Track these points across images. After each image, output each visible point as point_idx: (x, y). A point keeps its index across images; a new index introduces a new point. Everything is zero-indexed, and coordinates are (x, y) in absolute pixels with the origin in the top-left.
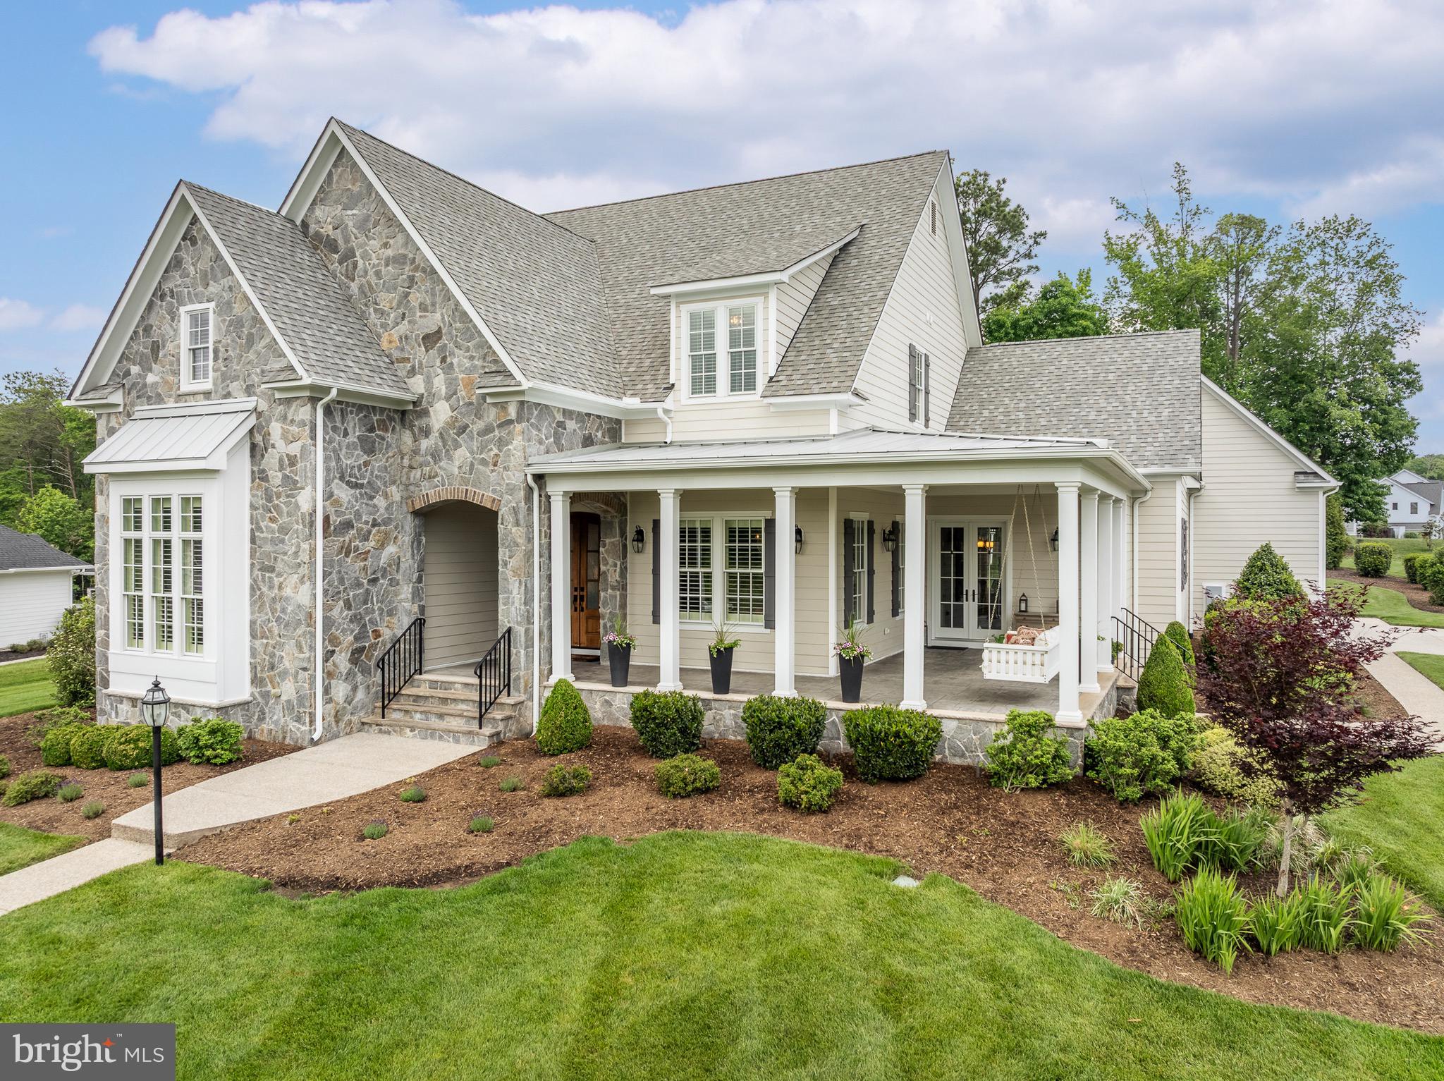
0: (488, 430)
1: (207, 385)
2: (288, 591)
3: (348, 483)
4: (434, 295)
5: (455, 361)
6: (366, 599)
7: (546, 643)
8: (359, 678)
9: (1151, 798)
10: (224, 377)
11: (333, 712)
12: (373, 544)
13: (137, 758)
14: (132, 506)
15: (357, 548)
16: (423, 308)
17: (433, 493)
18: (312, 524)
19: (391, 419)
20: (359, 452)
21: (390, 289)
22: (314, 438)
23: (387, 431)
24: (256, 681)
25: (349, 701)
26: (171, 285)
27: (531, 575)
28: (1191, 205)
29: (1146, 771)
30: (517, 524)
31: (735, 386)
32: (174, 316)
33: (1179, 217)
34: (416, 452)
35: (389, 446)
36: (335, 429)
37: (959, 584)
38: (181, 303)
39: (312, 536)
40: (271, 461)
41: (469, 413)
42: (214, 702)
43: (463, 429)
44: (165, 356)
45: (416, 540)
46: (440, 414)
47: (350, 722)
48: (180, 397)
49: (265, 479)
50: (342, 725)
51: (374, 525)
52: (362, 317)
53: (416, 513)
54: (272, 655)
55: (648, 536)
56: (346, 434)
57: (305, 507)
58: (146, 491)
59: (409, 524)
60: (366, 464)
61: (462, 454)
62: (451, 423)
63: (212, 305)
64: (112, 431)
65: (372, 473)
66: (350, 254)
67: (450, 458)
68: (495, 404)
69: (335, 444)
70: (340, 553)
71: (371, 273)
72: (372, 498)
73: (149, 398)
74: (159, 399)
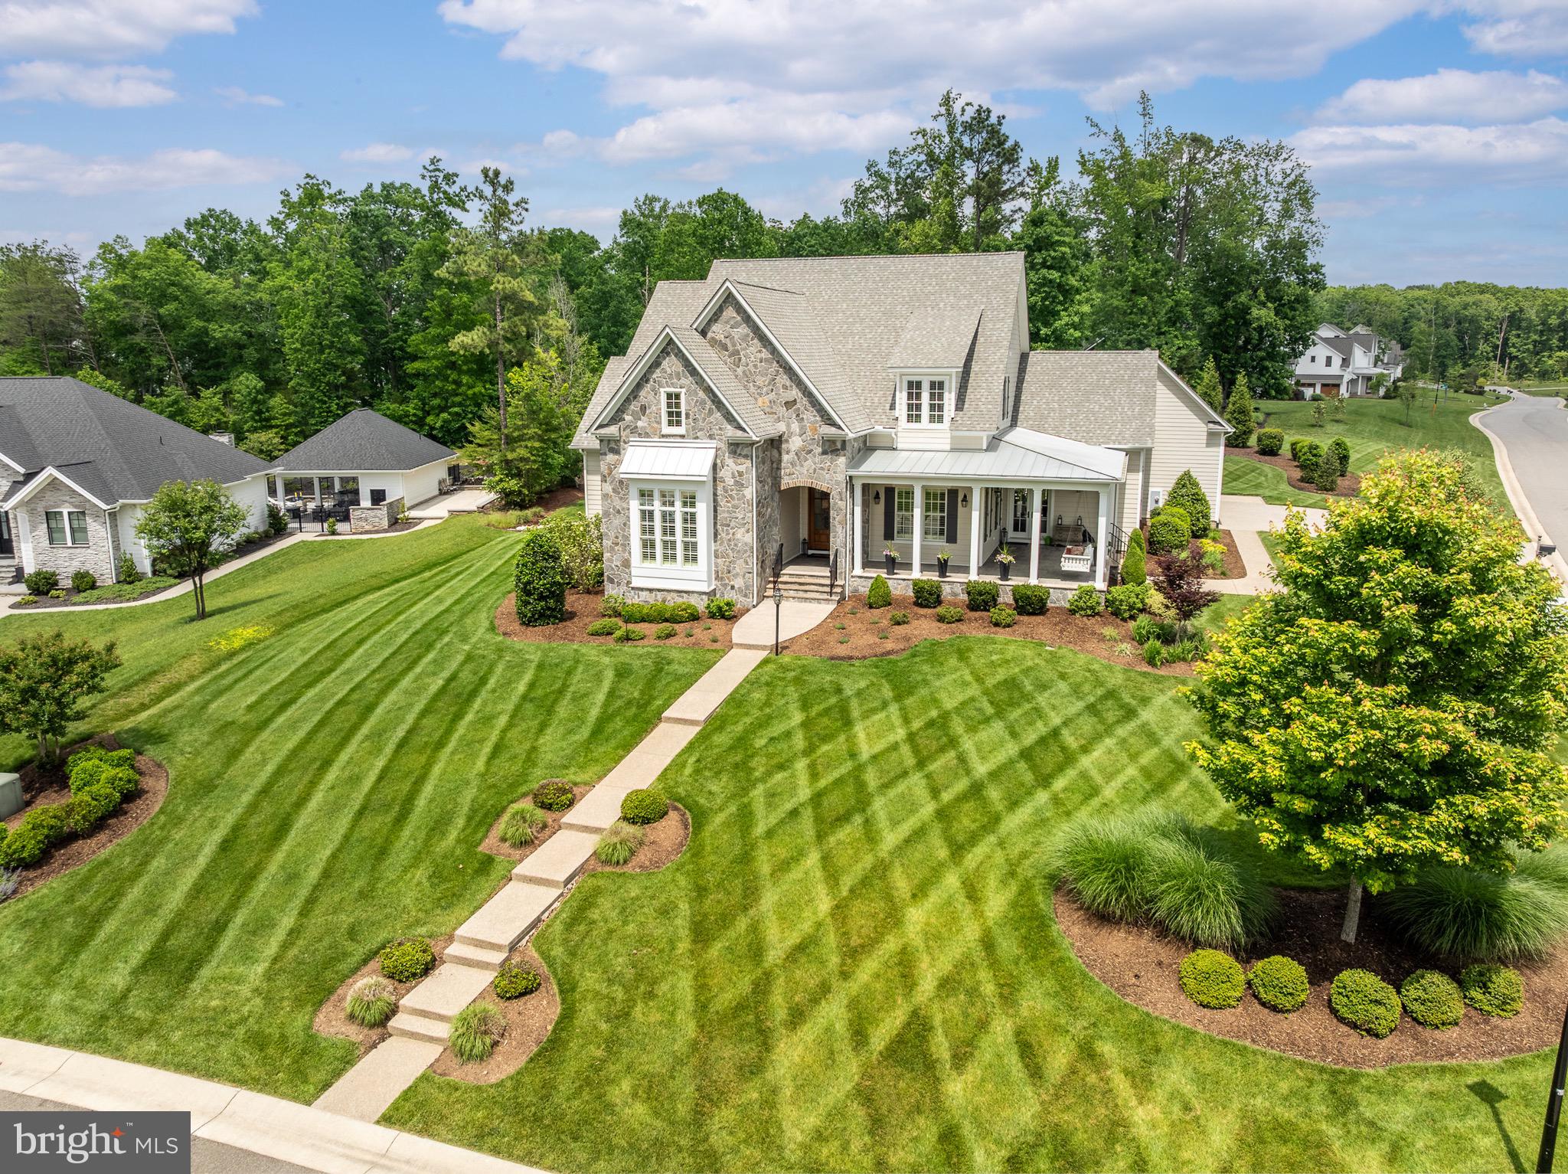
0: (825, 453)
1: (681, 431)
4: (791, 381)
5: (805, 417)
9: (1133, 618)
10: (694, 428)
16: (785, 387)
24: (718, 577)
29: (1131, 607)
31: (932, 419)
32: (655, 392)
38: (661, 386)
41: (813, 445)
46: (794, 442)
48: (663, 436)
61: (809, 464)
62: (802, 449)
63: (683, 391)
67: (802, 465)
74: (647, 435)
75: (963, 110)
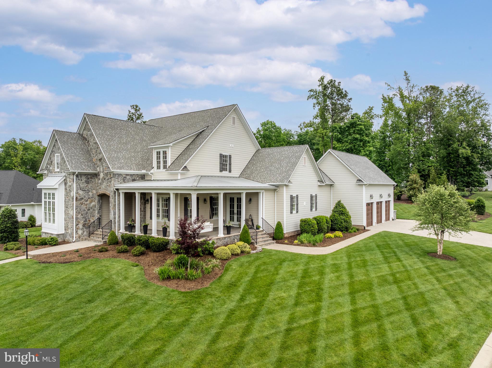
1: (58, 170)
2: (70, 212)
3: (82, 190)
4: (100, 151)
6: (87, 213)
7: (119, 223)
8: (85, 229)
10: (61, 169)
11: (78, 236)
12: (88, 202)
13: (40, 243)
14: (45, 194)
15: (84, 203)
17: (101, 192)
18: (73, 199)
19: (93, 176)
20: (85, 184)
21: (95, 149)
22: (73, 182)
23: (92, 179)
24: (65, 230)
25: (82, 234)
27: (115, 209)
28: (411, 84)
30: (113, 199)
31: (164, 168)
32: (54, 156)
33: (407, 88)
34: (98, 183)
35: (93, 182)
36: (79, 180)
37: (233, 211)
39: (73, 201)
40: (67, 186)
42: (56, 233)
43: (105, 179)
44: (53, 164)
45: (99, 201)
46: (102, 175)
47: (83, 238)
48: (55, 172)
49: (66, 190)
50: (81, 239)
51: (89, 199)
52: (90, 155)
53: (99, 196)
54: (67, 225)
55: (149, 200)
56: (82, 180)
57: (72, 195)
58: (47, 192)
59: (97, 198)
60: (87, 186)
62: (103, 177)
63: (59, 154)
64: (45, 178)
65: (88, 188)
66: (88, 142)
69: (79, 183)
70: (80, 204)
72: (88, 193)
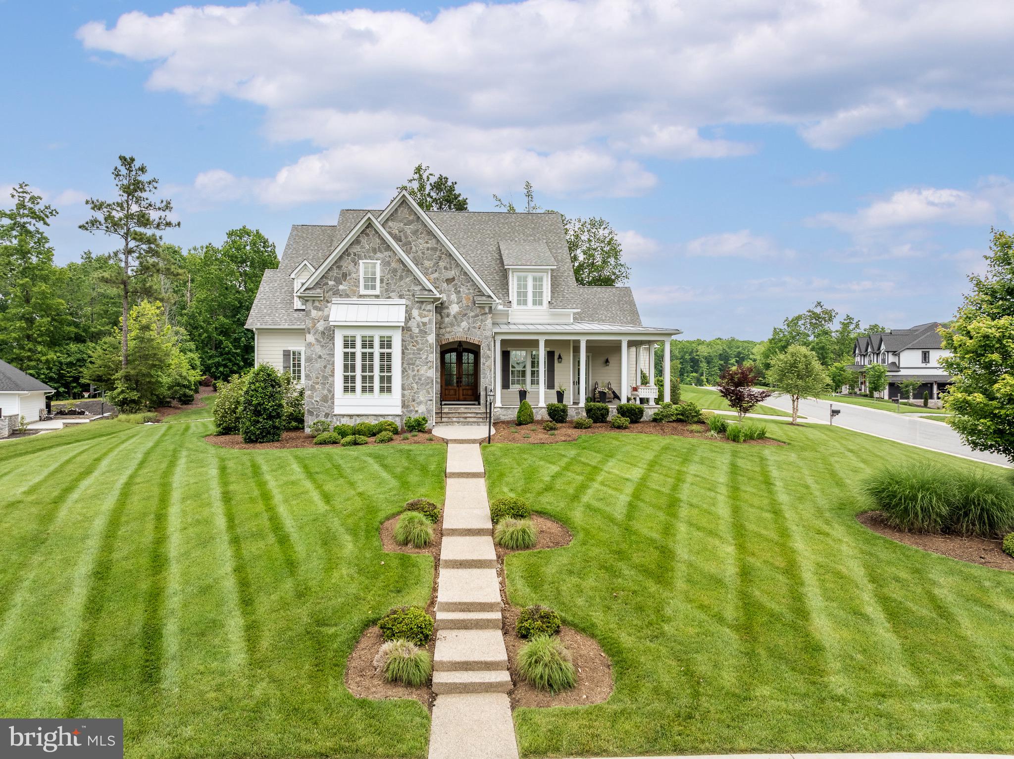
0: (477, 316)
1: (377, 292)
2: (422, 372)
4: (451, 264)
5: (461, 290)
10: (387, 290)
14: (349, 339)
16: (446, 268)
24: (404, 406)
26: (355, 251)
30: (489, 350)
31: (535, 303)
32: (355, 263)
38: (360, 259)
41: (467, 309)
43: (465, 315)
44: (351, 279)
46: (454, 309)
48: (360, 296)
53: (441, 346)
59: (436, 349)
61: (464, 324)
62: (459, 313)
63: (379, 262)
67: (459, 326)
68: (479, 307)
71: (420, 252)
73: (341, 295)
74: (347, 296)
75: (428, 178)
